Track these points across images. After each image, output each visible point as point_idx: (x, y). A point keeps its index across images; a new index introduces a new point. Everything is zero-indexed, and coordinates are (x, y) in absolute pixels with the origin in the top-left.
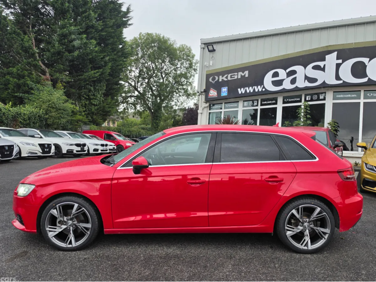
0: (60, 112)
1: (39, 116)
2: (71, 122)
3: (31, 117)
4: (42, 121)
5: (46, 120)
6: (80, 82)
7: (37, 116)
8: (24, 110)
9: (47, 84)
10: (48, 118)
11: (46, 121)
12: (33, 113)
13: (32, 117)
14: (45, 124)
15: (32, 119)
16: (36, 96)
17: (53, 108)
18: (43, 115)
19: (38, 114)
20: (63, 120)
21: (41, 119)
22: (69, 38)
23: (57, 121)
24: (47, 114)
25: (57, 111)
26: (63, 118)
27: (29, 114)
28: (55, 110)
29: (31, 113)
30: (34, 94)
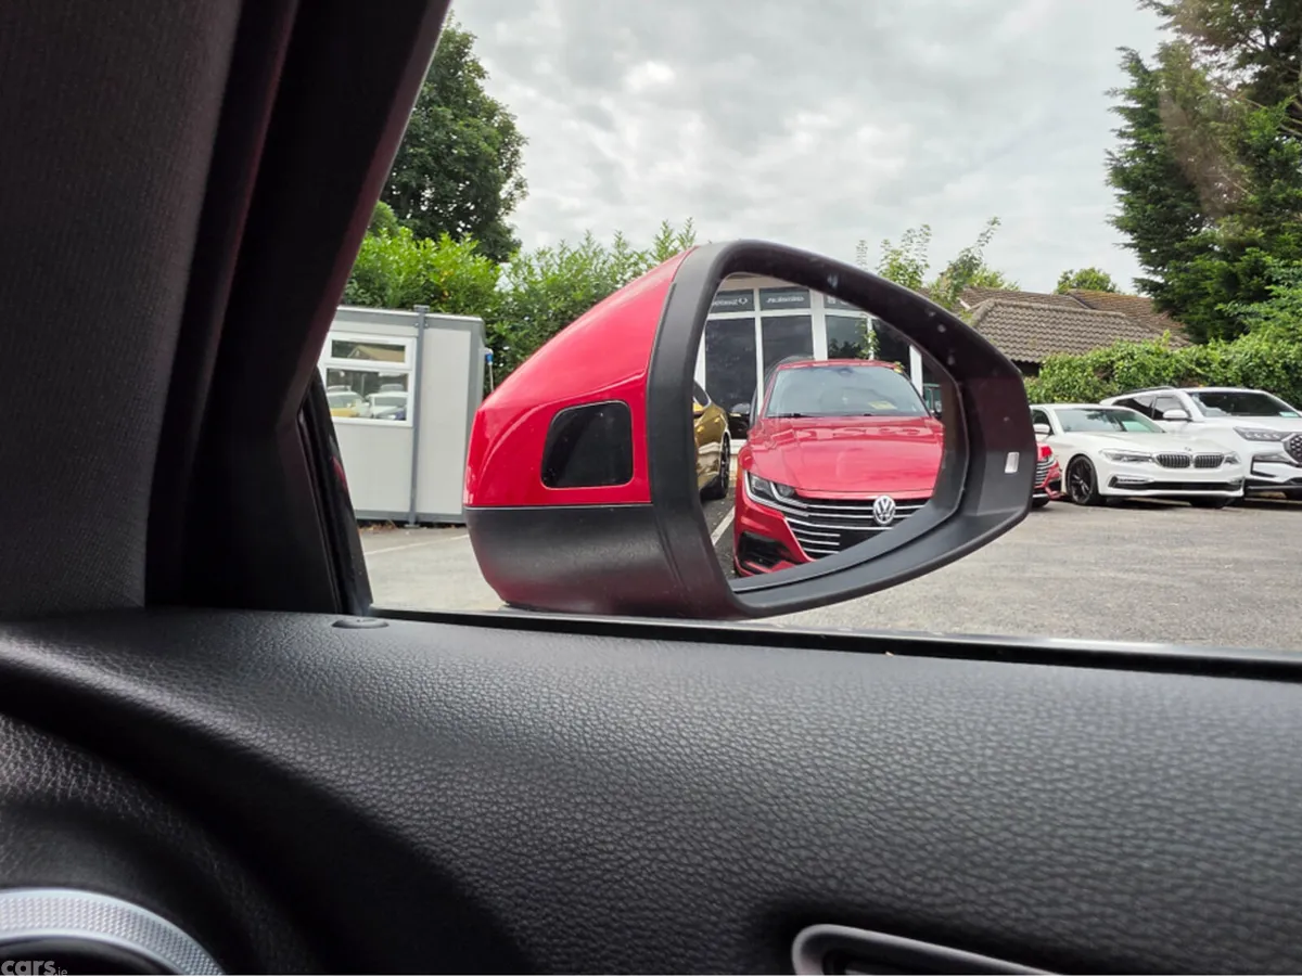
1: (1285, 366)
7: (1278, 365)
8: (1227, 352)
12: (1260, 358)
16: (1287, 302)
19: (1282, 360)
27: (1243, 360)
29: (1251, 359)
30: (1278, 297)
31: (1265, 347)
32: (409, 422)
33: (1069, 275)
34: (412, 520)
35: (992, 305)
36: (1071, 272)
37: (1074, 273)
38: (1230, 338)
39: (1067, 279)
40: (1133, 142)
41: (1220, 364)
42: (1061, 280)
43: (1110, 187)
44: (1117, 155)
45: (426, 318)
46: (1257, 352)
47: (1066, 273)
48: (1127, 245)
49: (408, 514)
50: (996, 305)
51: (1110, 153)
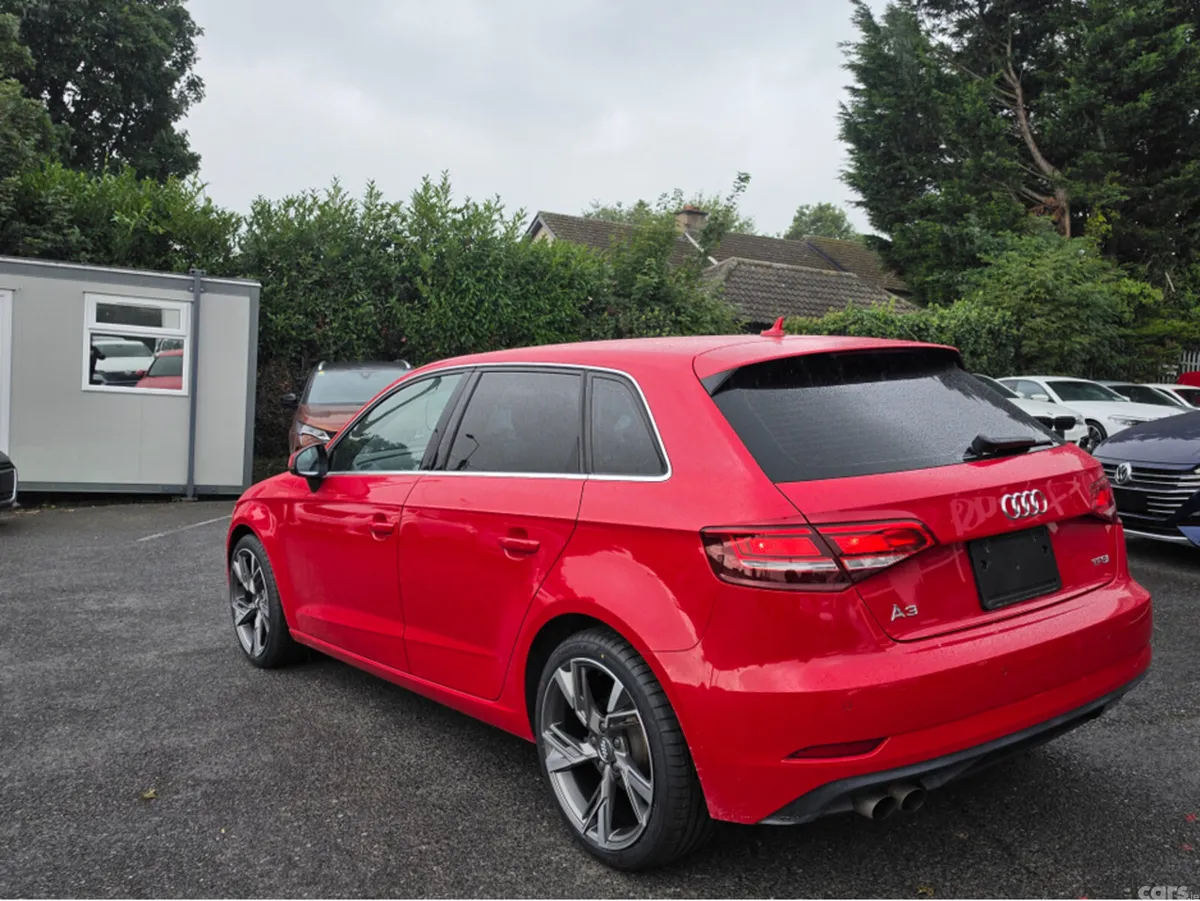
0: (1067, 312)
1: (990, 331)
2: (1127, 347)
3: (964, 336)
4: (1005, 345)
5: (1017, 342)
6: (1174, 197)
7: (984, 331)
8: (942, 318)
9: (1036, 226)
10: (1024, 337)
11: (1018, 347)
12: (970, 324)
13: (967, 336)
14: (1012, 355)
15: (968, 343)
16: (994, 271)
17: (1043, 302)
18: (1004, 328)
19: (988, 325)
20: (1078, 339)
21: (999, 340)
22: (1120, 52)
23: (1057, 343)
24: (1019, 323)
25: (1057, 309)
26: (1083, 332)
27: (956, 326)
28: (1047, 308)
29: (962, 325)
30: (987, 264)
31: (974, 314)
32: (185, 390)
33: (805, 210)
34: (190, 492)
35: (735, 263)
36: (807, 207)
37: (811, 208)
38: (947, 302)
39: (803, 214)
40: (863, 99)
41: (936, 329)
42: (797, 215)
43: (843, 141)
44: (850, 110)
45: (202, 282)
46: (967, 319)
47: (802, 208)
48: (859, 204)
49: (185, 487)
50: (739, 264)
51: (843, 107)
